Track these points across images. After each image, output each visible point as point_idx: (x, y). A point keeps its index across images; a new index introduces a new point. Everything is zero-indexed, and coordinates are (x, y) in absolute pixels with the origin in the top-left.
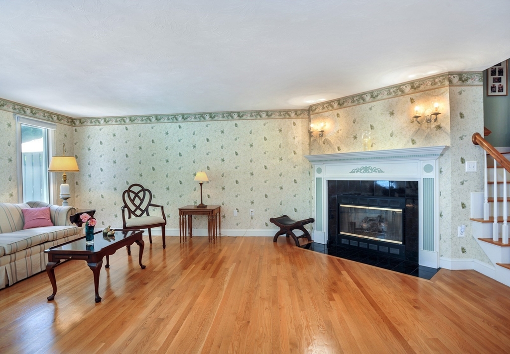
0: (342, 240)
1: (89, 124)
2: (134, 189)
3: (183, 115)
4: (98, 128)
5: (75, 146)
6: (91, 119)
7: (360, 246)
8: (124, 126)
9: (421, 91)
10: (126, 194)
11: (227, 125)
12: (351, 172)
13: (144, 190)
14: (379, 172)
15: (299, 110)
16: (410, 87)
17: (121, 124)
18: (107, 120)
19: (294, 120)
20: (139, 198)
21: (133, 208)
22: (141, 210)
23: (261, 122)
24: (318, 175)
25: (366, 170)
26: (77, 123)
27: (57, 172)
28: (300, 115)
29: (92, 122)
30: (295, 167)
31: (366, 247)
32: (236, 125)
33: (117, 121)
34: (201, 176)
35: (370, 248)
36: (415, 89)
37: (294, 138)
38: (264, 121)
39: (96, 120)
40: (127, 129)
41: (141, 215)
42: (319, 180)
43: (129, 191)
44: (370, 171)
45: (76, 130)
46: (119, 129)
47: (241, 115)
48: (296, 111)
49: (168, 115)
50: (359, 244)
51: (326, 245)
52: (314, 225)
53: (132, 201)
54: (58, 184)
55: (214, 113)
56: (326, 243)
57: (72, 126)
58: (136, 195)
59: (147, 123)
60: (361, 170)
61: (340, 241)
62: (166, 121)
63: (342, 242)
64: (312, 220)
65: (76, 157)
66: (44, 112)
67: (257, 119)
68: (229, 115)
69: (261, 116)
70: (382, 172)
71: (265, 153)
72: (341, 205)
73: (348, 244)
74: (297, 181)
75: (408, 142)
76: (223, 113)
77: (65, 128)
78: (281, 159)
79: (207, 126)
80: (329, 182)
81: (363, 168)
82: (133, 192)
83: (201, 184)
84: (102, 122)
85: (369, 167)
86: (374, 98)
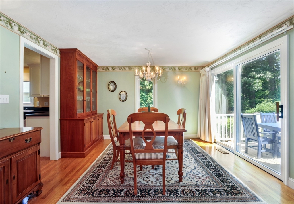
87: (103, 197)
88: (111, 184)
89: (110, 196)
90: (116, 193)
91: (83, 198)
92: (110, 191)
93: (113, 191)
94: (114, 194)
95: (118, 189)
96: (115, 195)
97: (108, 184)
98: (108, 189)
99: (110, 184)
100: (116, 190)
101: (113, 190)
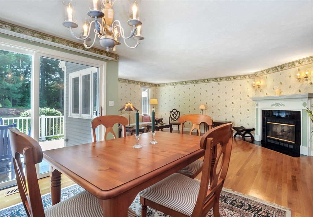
0: (268, 140)
1: (161, 86)
2: (174, 111)
3: (196, 81)
4: (164, 87)
5: (157, 94)
6: (162, 84)
7: (276, 143)
8: (174, 86)
9: (303, 65)
10: (171, 112)
11: (215, 84)
12: (271, 106)
13: (177, 111)
14: (283, 106)
15: (251, 75)
16: (298, 63)
17: (172, 85)
18: (167, 84)
19: (248, 80)
20: (175, 114)
21: (173, 118)
22: (176, 119)
23: (231, 82)
24: (257, 107)
25: (278, 105)
26: (158, 86)
27: (151, 104)
28: (251, 77)
29: (162, 85)
30: (248, 103)
31: (278, 144)
32: (219, 84)
33: (171, 85)
34: (202, 107)
35: (280, 144)
36: (300, 64)
37: (248, 89)
38: (232, 81)
39: (164, 84)
40: (174, 87)
41: (176, 121)
42: (257, 110)
43: (172, 112)
44: (279, 106)
45: (157, 89)
46: (171, 87)
47: (221, 79)
48: (249, 76)
49: (190, 81)
50: (275, 142)
51: (260, 142)
52: (255, 132)
53: (173, 115)
54: (151, 109)
55: (209, 79)
56: (260, 141)
57: (156, 87)
58: (175, 113)
59: (182, 85)
60: (275, 105)
61: (267, 140)
62: (189, 83)
63: (268, 141)
64: (254, 129)
65: (157, 99)
66: (148, 83)
67: (229, 80)
68: (216, 79)
69: (231, 79)
70: (285, 106)
71: (233, 96)
72: (268, 122)
73: (270, 142)
74: (249, 110)
75: (297, 91)
76: (213, 79)
77: (153, 88)
78: (241, 99)
79: (206, 85)
80: (263, 111)
81: (276, 104)
82: (174, 112)
83: (202, 110)
84: (166, 85)
85: (279, 104)
86: (282, 69)
87: (237, 199)
88: (228, 210)
89: (230, 198)
90: (224, 198)
91: (260, 206)
92: (230, 203)
93: (227, 201)
94: (226, 199)
95: (221, 201)
96: (225, 197)
97: (232, 212)
98: (232, 206)
99: (229, 212)
100: (223, 201)
101: (226, 203)
